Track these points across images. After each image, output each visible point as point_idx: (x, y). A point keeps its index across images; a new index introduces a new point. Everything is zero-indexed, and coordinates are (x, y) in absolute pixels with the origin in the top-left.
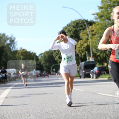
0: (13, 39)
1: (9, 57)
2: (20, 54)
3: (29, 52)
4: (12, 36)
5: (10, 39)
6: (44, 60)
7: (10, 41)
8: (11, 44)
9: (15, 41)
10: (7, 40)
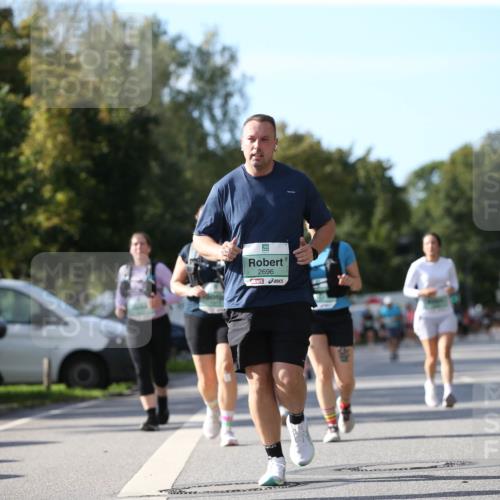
0: (218, 60)
3: (341, 158)
4: (212, 36)
5: (196, 61)
6: (448, 212)
7: (199, 75)
8: (206, 101)
9: (236, 74)
10: (172, 67)
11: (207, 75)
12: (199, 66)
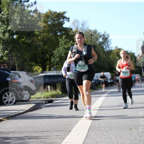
0: (106, 36)
1: (102, 59)
2: (115, 55)
4: (105, 32)
7: (103, 39)
8: (104, 43)
10: (99, 38)
11: (104, 39)
12: (103, 37)
